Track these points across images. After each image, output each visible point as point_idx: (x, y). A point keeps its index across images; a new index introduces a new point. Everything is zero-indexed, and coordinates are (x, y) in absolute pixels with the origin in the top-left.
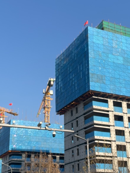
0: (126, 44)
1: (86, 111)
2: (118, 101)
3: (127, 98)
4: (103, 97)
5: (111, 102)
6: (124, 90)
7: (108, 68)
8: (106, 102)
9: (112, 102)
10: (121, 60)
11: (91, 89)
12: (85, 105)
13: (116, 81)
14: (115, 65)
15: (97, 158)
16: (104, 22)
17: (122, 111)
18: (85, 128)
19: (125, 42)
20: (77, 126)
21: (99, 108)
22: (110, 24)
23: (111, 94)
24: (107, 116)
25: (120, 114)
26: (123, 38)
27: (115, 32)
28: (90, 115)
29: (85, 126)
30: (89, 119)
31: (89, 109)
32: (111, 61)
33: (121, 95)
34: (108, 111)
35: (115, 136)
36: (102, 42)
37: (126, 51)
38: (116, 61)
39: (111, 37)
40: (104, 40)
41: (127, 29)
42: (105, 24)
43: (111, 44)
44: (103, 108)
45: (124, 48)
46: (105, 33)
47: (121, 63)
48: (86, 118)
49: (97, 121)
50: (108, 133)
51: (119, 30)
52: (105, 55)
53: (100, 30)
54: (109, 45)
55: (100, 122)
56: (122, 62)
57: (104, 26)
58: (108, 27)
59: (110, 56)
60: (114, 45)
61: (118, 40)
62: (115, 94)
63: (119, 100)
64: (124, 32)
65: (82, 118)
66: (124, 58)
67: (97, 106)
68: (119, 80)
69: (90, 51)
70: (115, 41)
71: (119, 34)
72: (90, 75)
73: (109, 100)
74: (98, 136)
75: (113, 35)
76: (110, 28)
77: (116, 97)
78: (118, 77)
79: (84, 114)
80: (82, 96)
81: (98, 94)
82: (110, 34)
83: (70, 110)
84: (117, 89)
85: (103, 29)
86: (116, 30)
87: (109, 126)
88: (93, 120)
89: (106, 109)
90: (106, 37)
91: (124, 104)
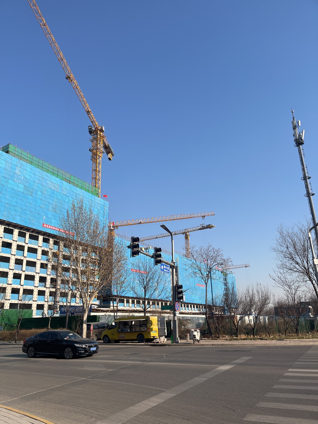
0: (30, 173)
2: (9, 228)
3: (19, 226)
6: (19, 218)
7: (6, 193)
9: (4, 228)
10: (21, 188)
13: (12, 208)
14: (14, 192)
16: (10, 146)
17: (11, 238)
19: (30, 170)
22: (17, 149)
23: (3, 220)
25: (9, 241)
26: (28, 166)
27: (21, 158)
32: (11, 187)
33: (14, 222)
36: (4, 166)
37: (28, 180)
38: (15, 188)
39: (16, 163)
40: (7, 164)
41: (34, 158)
42: (11, 148)
43: (13, 169)
45: (27, 177)
46: (9, 158)
47: (20, 191)
51: (26, 158)
52: (5, 180)
53: (4, 153)
54: (12, 171)
56: (22, 190)
57: (10, 149)
58: (14, 152)
59: (10, 181)
60: (17, 172)
61: (22, 167)
62: (7, 221)
63: (11, 227)
64: (31, 160)
66: (25, 186)
68: (15, 207)
70: (19, 168)
71: (25, 162)
75: (18, 161)
76: (16, 153)
77: (9, 224)
78: (15, 204)
82: (15, 159)
84: (11, 216)
85: (7, 152)
86: (22, 156)
90: (10, 161)
91: (16, 232)
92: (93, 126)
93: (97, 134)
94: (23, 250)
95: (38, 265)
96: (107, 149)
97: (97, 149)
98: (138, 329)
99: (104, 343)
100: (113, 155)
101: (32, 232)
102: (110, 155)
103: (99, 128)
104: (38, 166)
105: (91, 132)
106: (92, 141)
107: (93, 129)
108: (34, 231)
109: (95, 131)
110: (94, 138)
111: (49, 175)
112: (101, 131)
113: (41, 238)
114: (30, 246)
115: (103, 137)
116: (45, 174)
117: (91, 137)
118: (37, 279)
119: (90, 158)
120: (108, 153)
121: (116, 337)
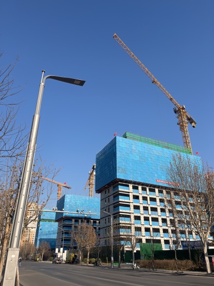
0: (141, 147)
1: (114, 192)
3: (141, 184)
4: (126, 183)
5: (131, 186)
6: (140, 178)
7: (129, 163)
8: (128, 186)
10: (138, 158)
11: (118, 177)
12: (114, 187)
13: (134, 172)
14: (133, 161)
15: (121, 225)
17: (138, 192)
18: (114, 204)
20: (109, 202)
21: (123, 190)
22: (131, 135)
23: (131, 181)
24: (128, 196)
25: (137, 194)
26: (139, 143)
27: (134, 139)
28: (117, 195)
29: (113, 203)
30: (116, 198)
31: (117, 191)
32: (131, 158)
33: (138, 181)
34: (129, 193)
35: (133, 210)
36: (125, 146)
37: (141, 152)
38: (134, 159)
39: (132, 143)
40: (127, 145)
41: (142, 137)
42: (128, 134)
43: (131, 147)
44: (125, 190)
45: (140, 150)
46: (128, 141)
48: (114, 197)
49: (122, 199)
50: (129, 208)
51: (137, 138)
52: (127, 155)
53: (124, 138)
55: (123, 200)
57: (127, 136)
58: (129, 136)
59: (130, 155)
60: (133, 148)
61: (136, 145)
63: (136, 185)
64: (140, 139)
65: (112, 197)
66: (140, 156)
67: (121, 189)
68: (136, 172)
69: (117, 152)
70: (134, 146)
71: (137, 141)
72: (117, 168)
73: (130, 185)
74: (122, 210)
75: (133, 141)
76: (131, 137)
77: (135, 183)
78: (136, 169)
79: (113, 194)
80: (112, 182)
81: (122, 181)
82: (131, 141)
83: (105, 191)
84: (135, 178)
85: (126, 137)
87: (129, 203)
88: (118, 199)
89: (127, 191)
90: (128, 143)
91: (140, 187)
92: (176, 108)
93: (180, 112)
94: (147, 200)
95: (159, 210)
96: (190, 120)
97: (183, 122)
100: (195, 123)
101: (150, 186)
102: (193, 124)
103: (181, 107)
104: (146, 142)
105: (176, 112)
106: (178, 118)
108: (151, 185)
109: (179, 110)
110: (179, 115)
111: (153, 146)
112: (183, 108)
113: (157, 190)
114: (151, 196)
115: (185, 112)
116: (150, 146)
117: (177, 115)
118: (160, 220)
119: (179, 129)
120: (191, 123)
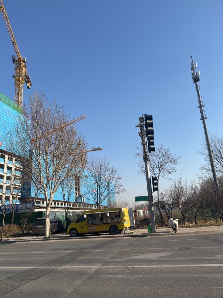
92: (16, 56)
93: (20, 64)
97: (20, 76)
98: (110, 221)
99: (71, 236)
100: (31, 85)
102: (29, 85)
103: (22, 59)
105: (14, 61)
106: (15, 69)
107: (17, 59)
109: (18, 60)
110: (18, 67)
112: (24, 61)
115: (25, 67)
117: (15, 66)
120: (27, 82)
121: (85, 230)
